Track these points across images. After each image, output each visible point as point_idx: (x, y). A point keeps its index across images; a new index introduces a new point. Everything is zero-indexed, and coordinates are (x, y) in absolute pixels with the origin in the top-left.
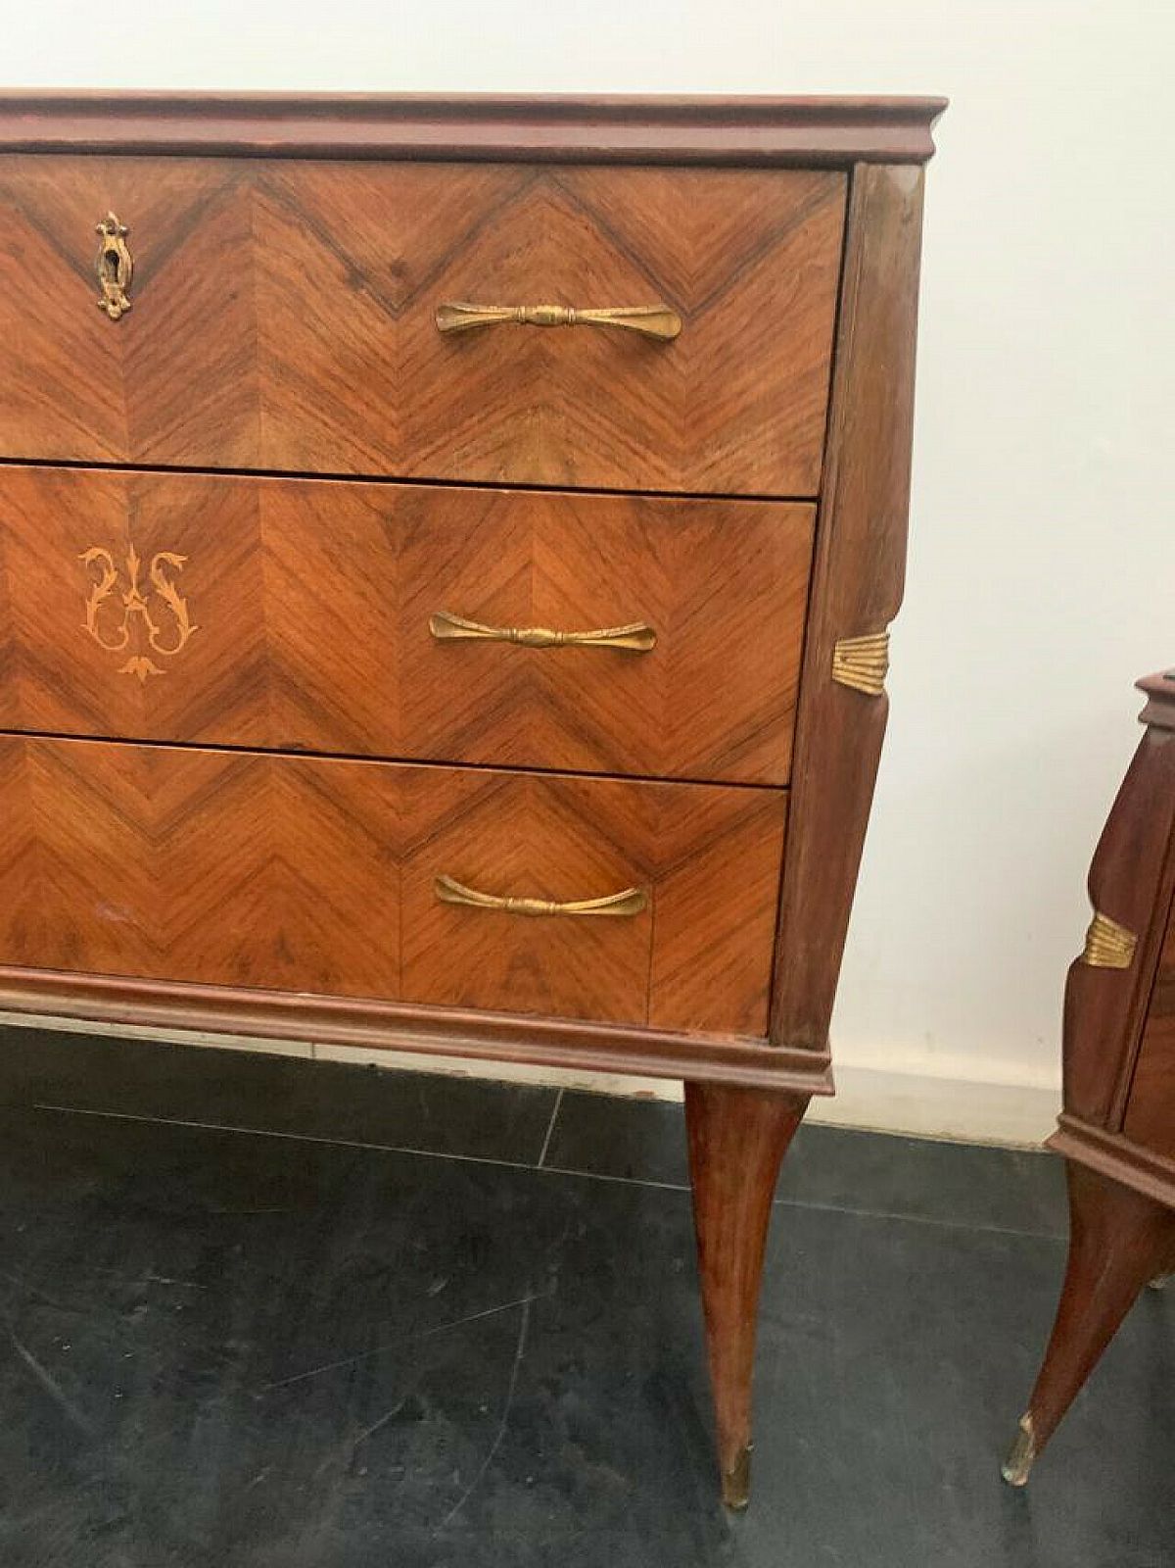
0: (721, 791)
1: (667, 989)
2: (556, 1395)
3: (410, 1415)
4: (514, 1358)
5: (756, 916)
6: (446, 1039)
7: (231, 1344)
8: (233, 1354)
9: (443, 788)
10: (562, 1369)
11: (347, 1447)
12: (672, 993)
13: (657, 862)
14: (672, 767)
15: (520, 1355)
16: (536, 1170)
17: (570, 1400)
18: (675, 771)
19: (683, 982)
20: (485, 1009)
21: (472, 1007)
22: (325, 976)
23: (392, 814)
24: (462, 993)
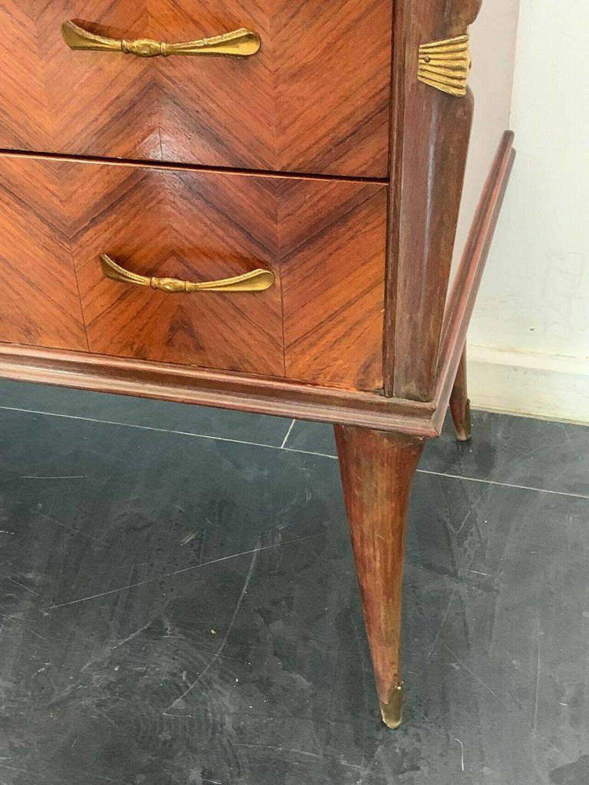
0: (330, 183)
1: (298, 349)
2: (268, 622)
3: (156, 631)
4: (240, 593)
5: (367, 291)
6: (129, 383)
7: (30, 576)
8: (30, 583)
9: (94, 180)
10: (276, 603)
11: (107, 651)
12: (303, 352)
13: (280, 246)
14: (285, 164)
15: (244, 591)
16: (281, 449)
17: (277, 626)
18: (289, 165)
19: (312, 345)
20: (154, 361)
21: (144, 359)
22: (28, 331)
23: (56, 201)
24: (135, 347)
